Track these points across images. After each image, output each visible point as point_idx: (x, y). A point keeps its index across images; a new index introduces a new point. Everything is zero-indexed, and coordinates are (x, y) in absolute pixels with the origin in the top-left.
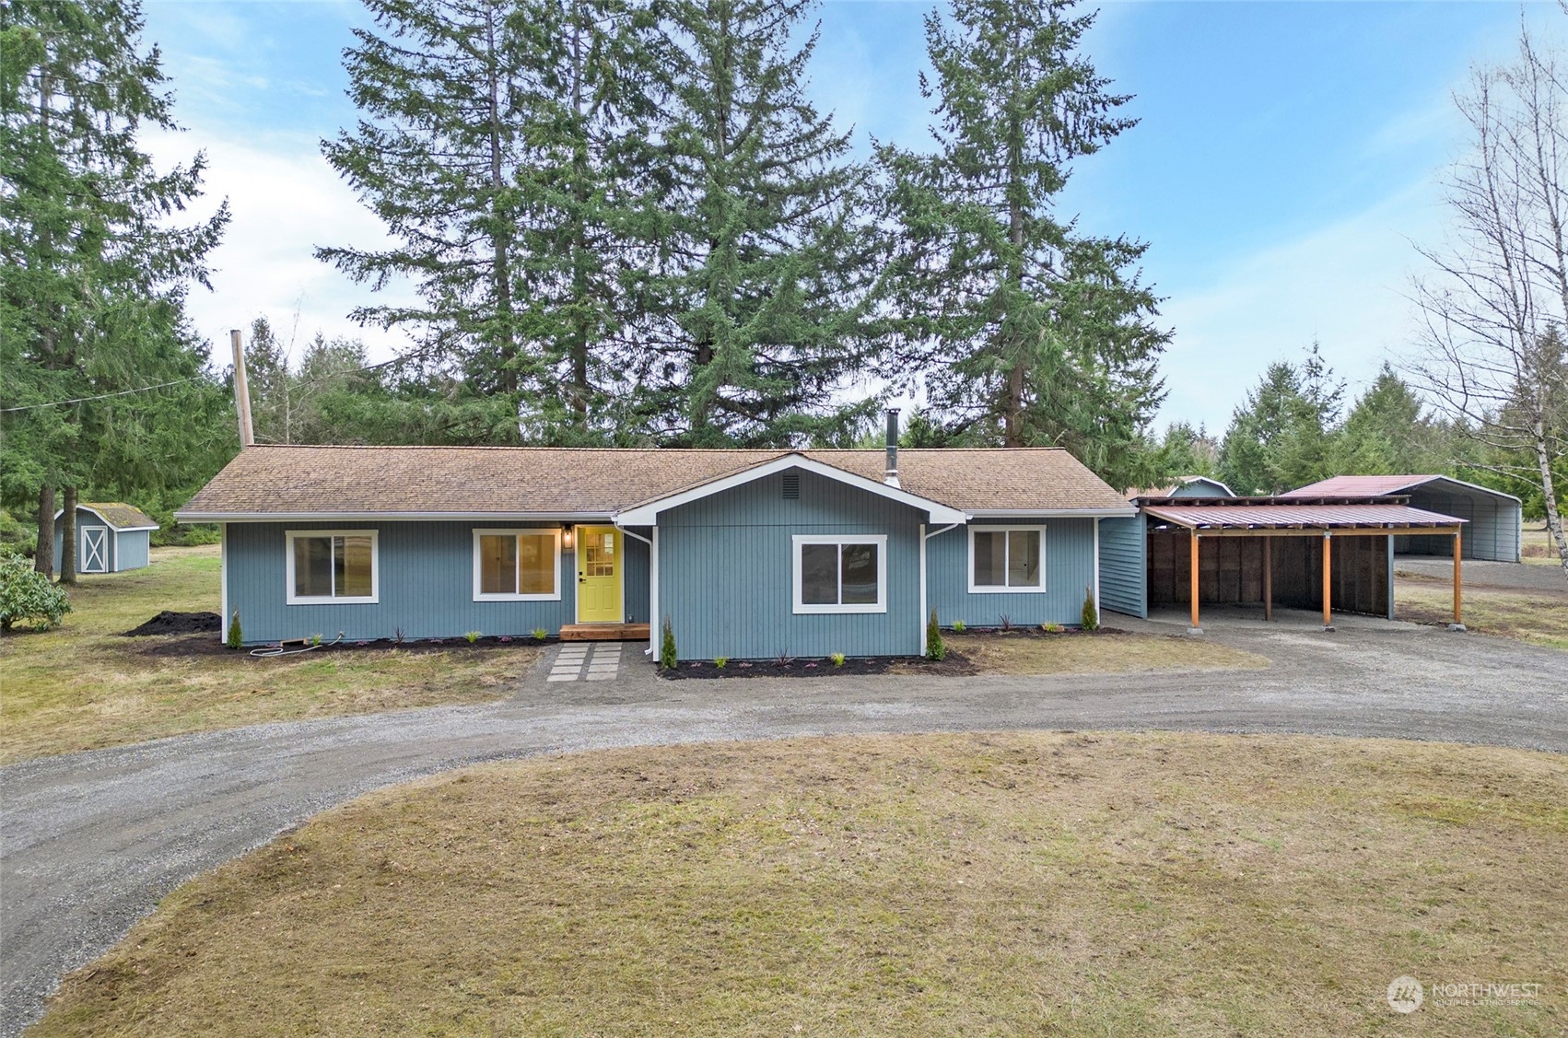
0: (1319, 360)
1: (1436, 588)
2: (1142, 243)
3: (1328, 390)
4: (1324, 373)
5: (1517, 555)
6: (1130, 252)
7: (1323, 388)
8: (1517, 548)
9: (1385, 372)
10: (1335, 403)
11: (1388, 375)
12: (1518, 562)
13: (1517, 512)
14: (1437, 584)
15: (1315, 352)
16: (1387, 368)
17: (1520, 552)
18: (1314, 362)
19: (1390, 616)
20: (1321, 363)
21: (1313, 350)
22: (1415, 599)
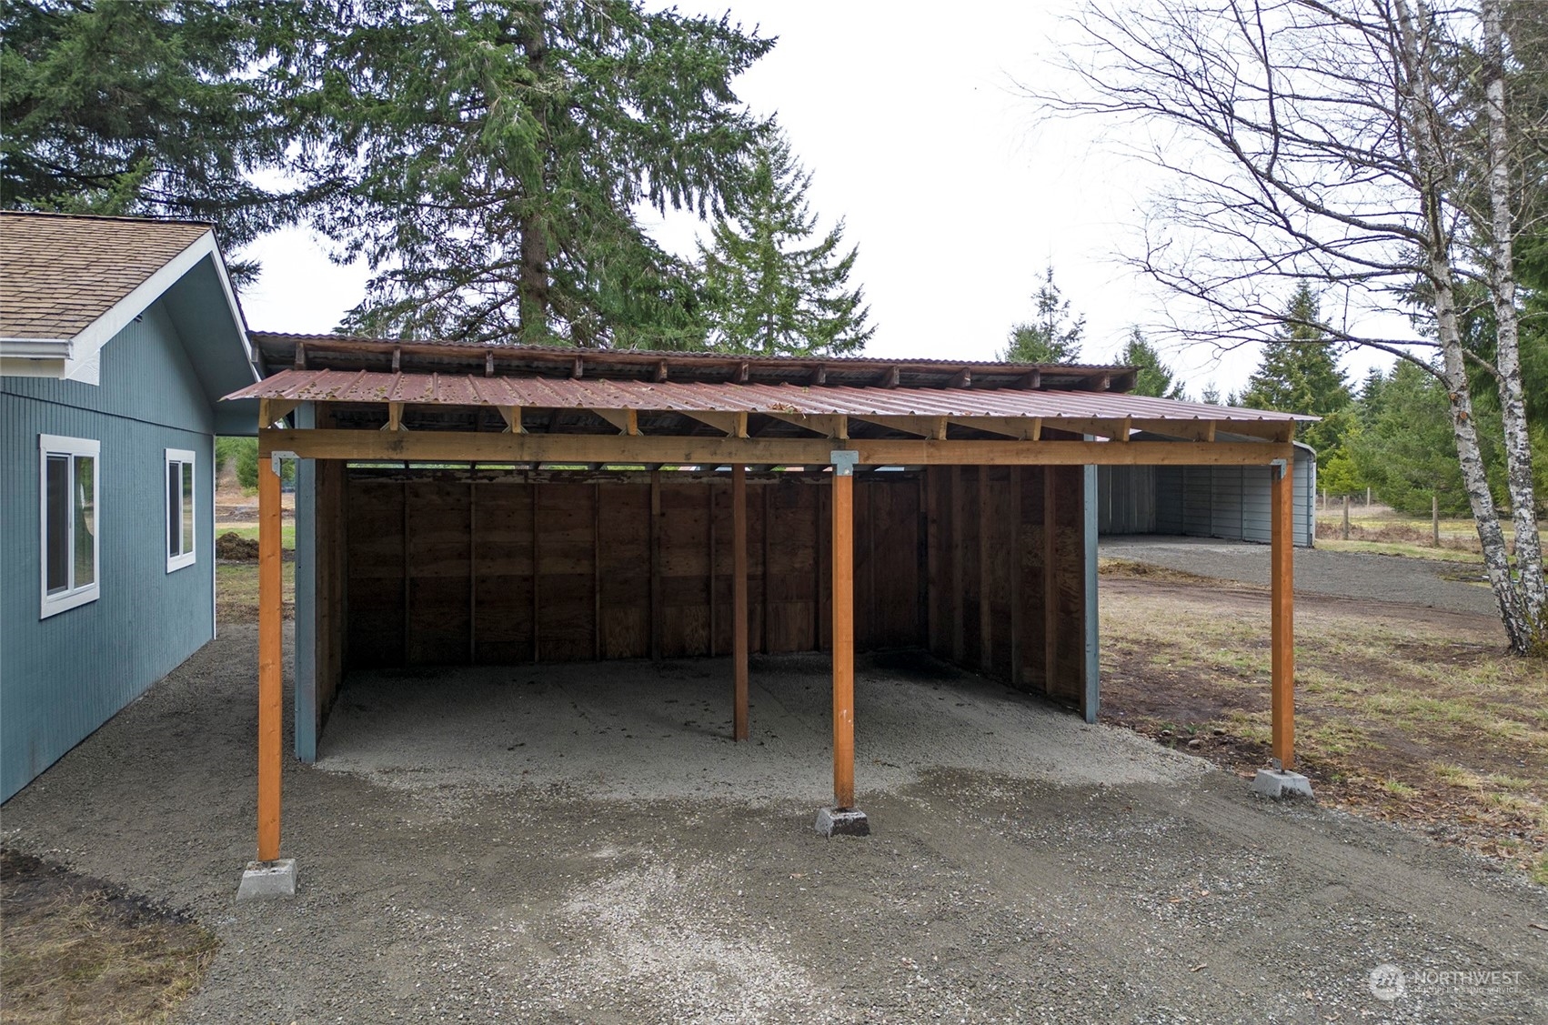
0: (1053, 290)
1: (1195, 599)
2: (764, 35)
3: (1064, 328)
4: (1059, 306)
5: (1310, 536)
6: (743, 48)
7: (1058, 326)
8: (1309, 525)
9: (1134, 339)
10: (1072, 345)
11: (1137, 342)
12: (1310, 546)
13: (1309, 469)
14: (1196, 591)
15: (1050, 281)
16: (1137, 333)
17: (1313, 530)
18: (1047, 292)
19: (1091, 707)
20: (1056, 294)
21: (1047, 277)
22: (1158, 632)
